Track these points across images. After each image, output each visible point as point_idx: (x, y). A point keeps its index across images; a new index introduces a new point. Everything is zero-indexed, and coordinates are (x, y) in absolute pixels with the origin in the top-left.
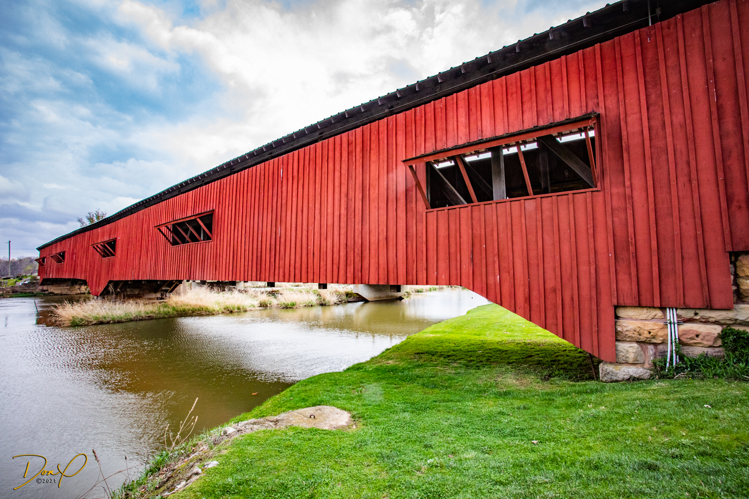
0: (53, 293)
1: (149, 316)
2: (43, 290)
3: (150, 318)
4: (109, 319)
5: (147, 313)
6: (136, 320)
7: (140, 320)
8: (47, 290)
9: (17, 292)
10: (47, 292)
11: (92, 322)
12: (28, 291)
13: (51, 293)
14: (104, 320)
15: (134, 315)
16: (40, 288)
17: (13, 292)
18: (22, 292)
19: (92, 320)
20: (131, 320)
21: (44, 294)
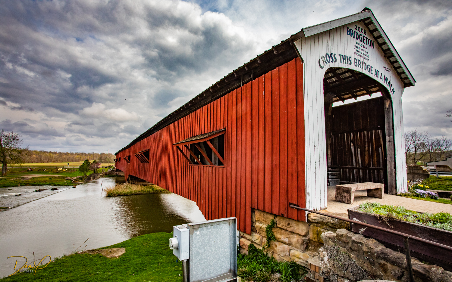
0: (121, 175)
1: (140, 193)
2: (117, 174)
3: (140, 194)
4: (122, 194)
5: (140, 191)
6: (134, 195)
7: (136, 194)
8: (118, 174)
9: (107, 174)
10: (118, 175)
11: (115, 195)
12: (111, 174)
13: (120, 175)
14: (120, 194)
15: (134, 192)
16: (116, 173)
17: (106, 175)
18: (109, 175)
19: (116, 194)
20: (132, 195)
21: (117, 176)
